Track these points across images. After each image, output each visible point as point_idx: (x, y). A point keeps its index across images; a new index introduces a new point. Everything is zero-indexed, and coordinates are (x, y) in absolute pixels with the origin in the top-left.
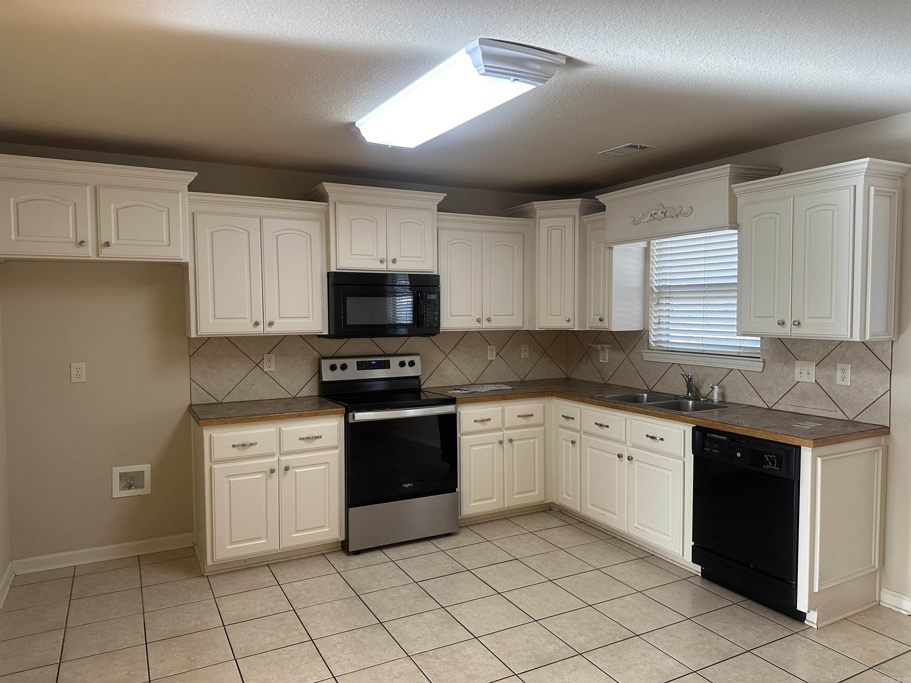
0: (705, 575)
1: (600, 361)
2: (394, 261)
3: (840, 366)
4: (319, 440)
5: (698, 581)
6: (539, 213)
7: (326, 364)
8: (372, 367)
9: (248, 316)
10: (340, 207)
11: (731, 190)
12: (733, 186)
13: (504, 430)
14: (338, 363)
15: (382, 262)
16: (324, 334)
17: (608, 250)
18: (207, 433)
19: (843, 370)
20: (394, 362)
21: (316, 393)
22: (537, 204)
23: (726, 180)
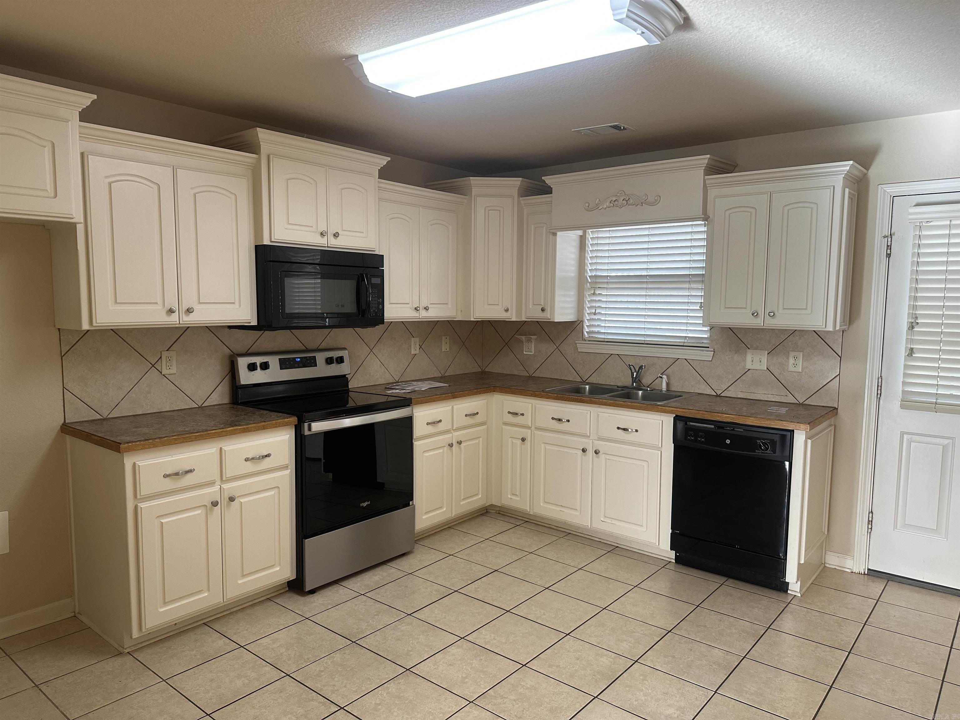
1: (524, 353)
2: (336, 235)
3: (792, 354)
4: (267, 459)
5: (673, 567)
6: (475, 191)
7: (243, 363)
8: (296, 365)
9: (160, 301)
10: (275, 163)
13: (452, 431)
14: (258, 360)
15: (322, 234)
16: (251, 324)
17: (551, 236)
18: (129, 461)
19: (796, 358)
20: (320, 358)
21: (226, 400)
22: (474, 181)
23: (702, 172)
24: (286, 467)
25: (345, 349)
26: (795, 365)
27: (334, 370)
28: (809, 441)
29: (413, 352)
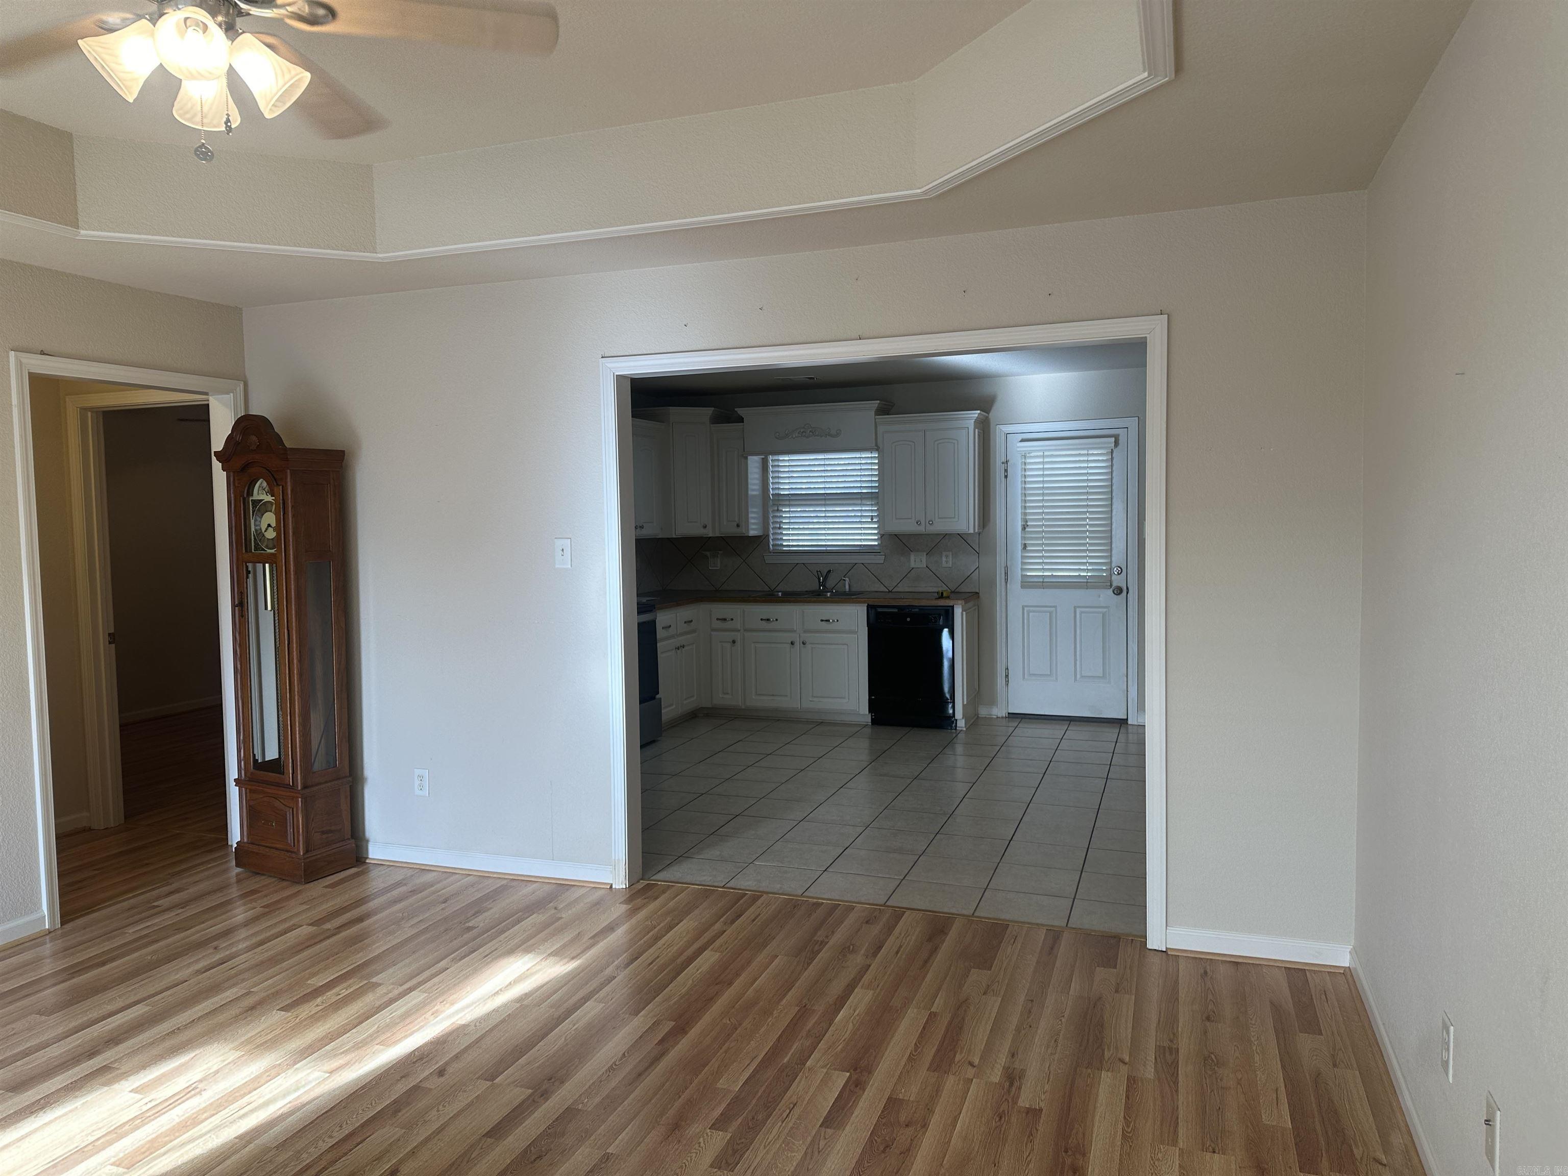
1: (710, 568)
3: (944, 553)
5: (870, 729)
6: (672, 419)
11: (876, 420)
13: (678, 636)
17: (744, 460)
19: (947, 556)
22: (673, 410)
23: (873, 413)
26: (947, 562)
28: (964, 613)
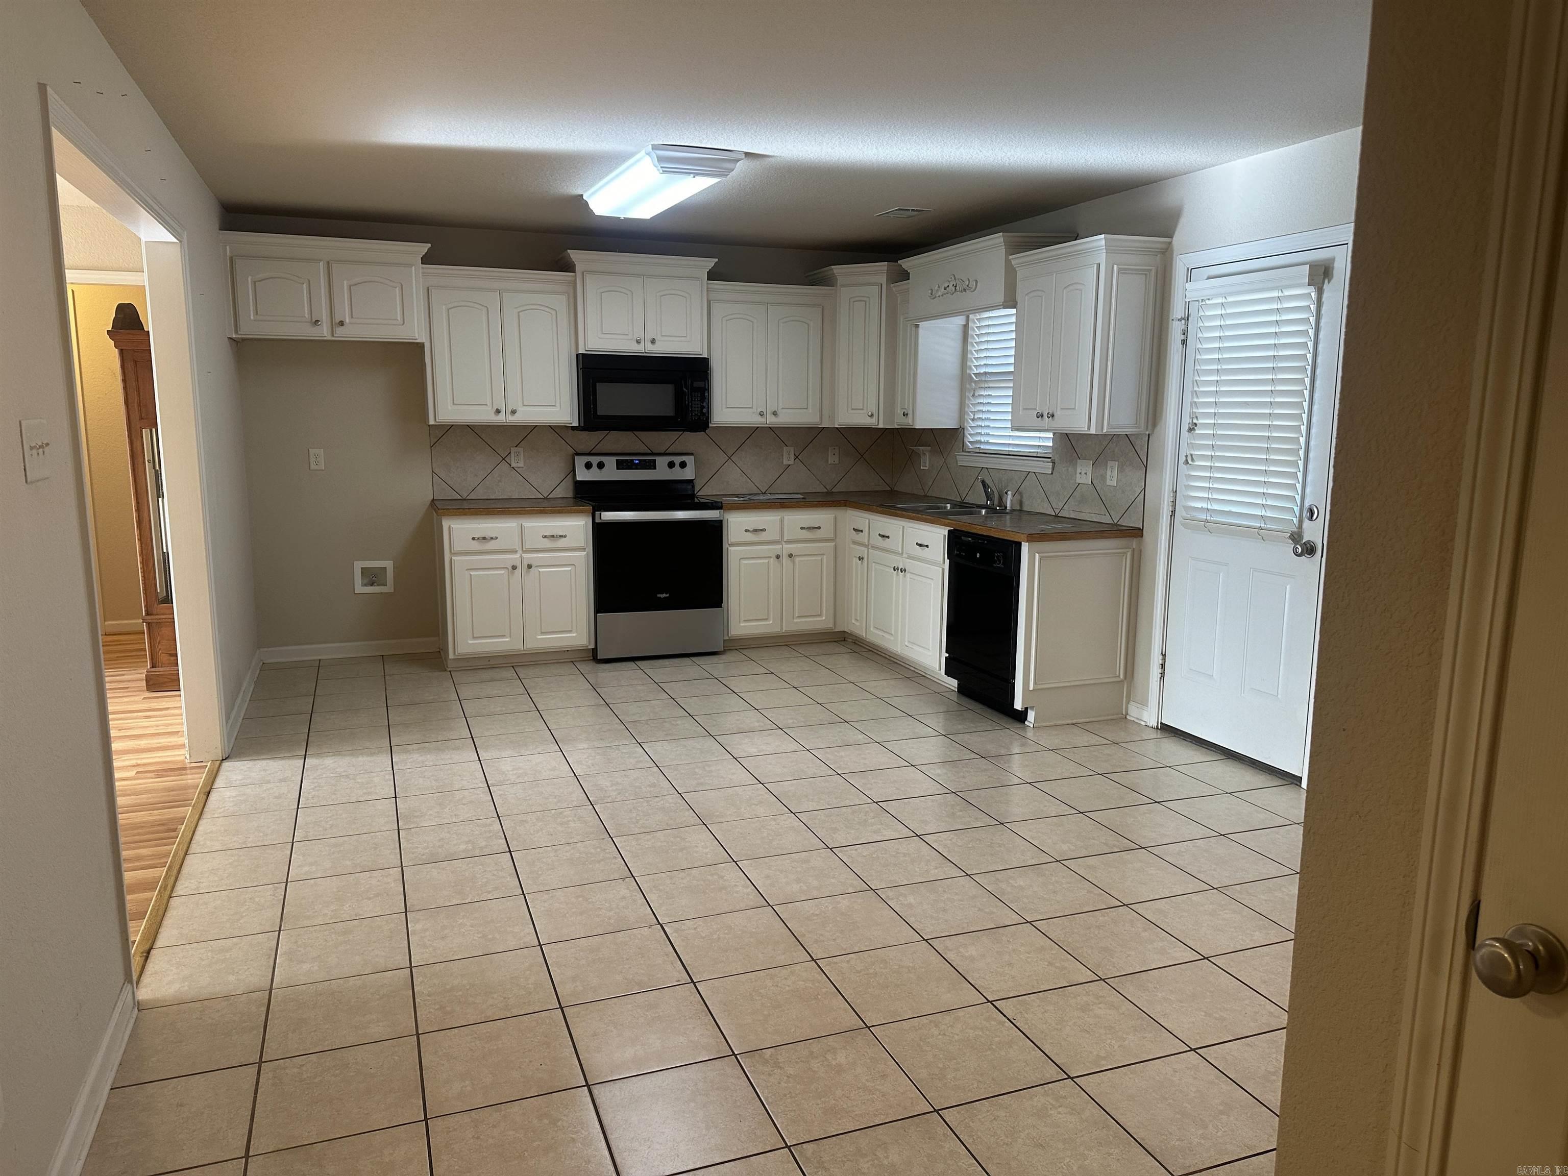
0: (962, 690)
1: (922, 468)
2: (653, 341)
3: (1110, 463)
4: (563, 539)
5: (954, 697)
6: (840, 280)
7: (580, 462)
8: (634, 467)
9: (489, 403)
10: (589, 279)
11: (1008, 262)
12: (1010, 257)
13: (783, 543)
14: (595, 460)
15: (638, 342)
16: (573, 425)
17: (913, 328)
18: (446, 523)
20: (661, 462)
21: (570, 494)
22: (837, 269)
23: (1003, 250)
24: (584, 549)
25: (692, 454)
26: (1112, 477)
27: (678, 474)
29: (785, 462)
